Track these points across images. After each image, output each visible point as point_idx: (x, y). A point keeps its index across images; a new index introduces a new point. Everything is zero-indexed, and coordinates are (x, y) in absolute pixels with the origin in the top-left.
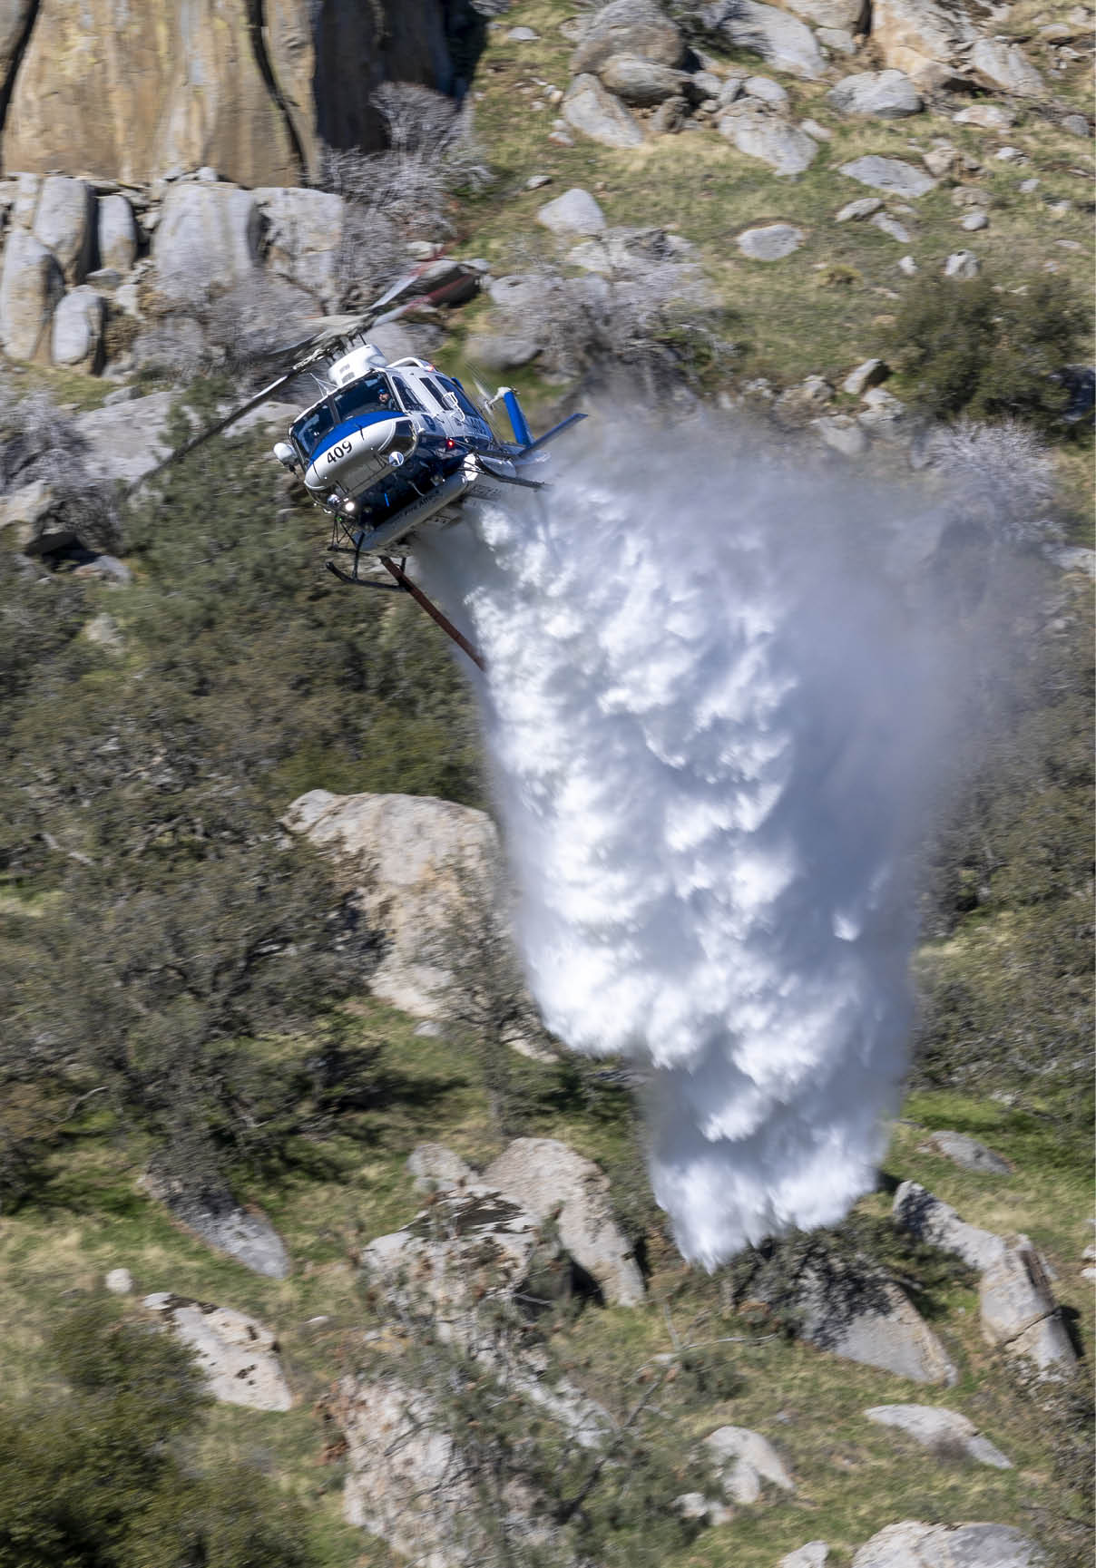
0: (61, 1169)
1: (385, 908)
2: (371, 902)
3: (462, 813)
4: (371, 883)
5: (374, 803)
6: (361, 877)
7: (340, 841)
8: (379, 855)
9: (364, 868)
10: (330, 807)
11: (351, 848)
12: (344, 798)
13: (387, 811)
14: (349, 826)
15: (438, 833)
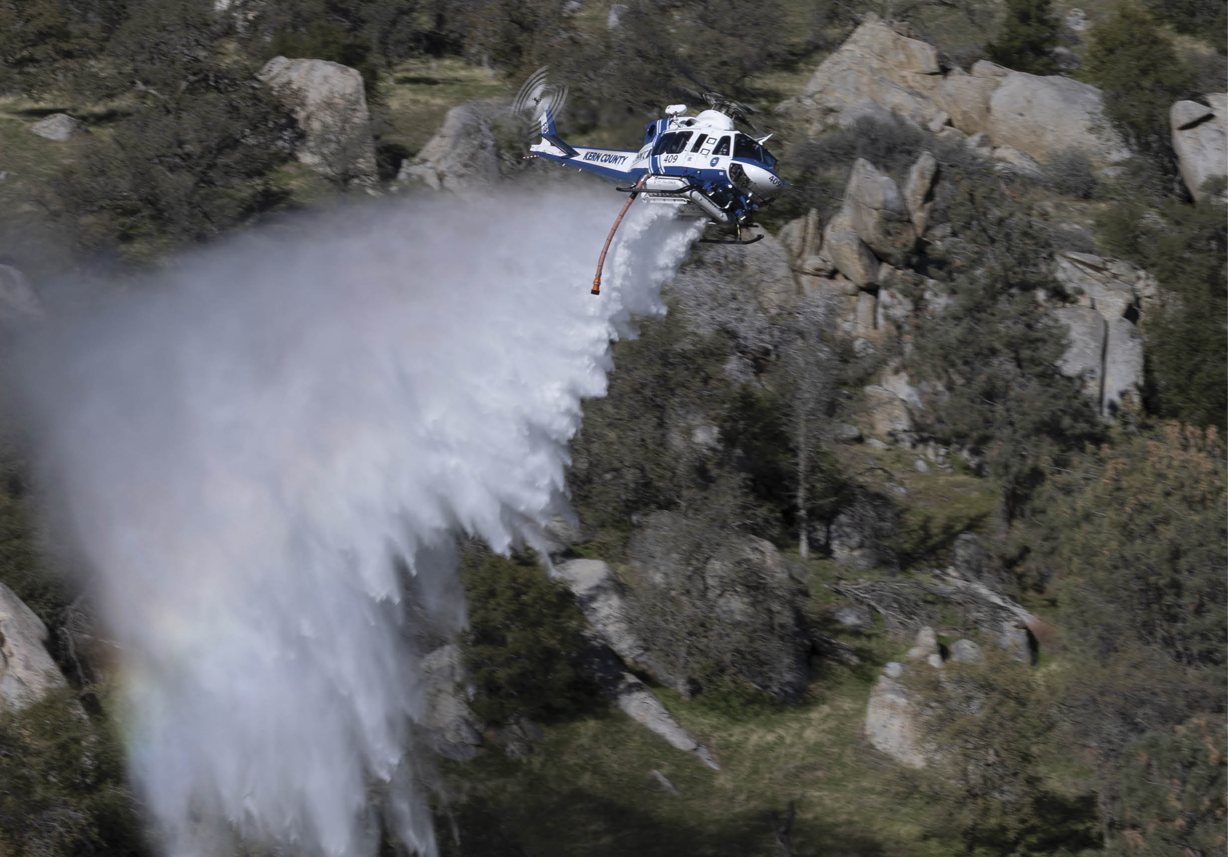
0: (125, 252)
1: (308, 118)
2: (301, 115)
3: (347, 71)
4: (303, 105)
5: (306, 63)
6: (298, 101)
7: (289, 83)
8: (305, 90)
9: (299, 96)
10: (286, 65)
11: (295, 87)
12: (293, 60)
13: (312, 69)
14: (294, 75)
15: (334, 81)
